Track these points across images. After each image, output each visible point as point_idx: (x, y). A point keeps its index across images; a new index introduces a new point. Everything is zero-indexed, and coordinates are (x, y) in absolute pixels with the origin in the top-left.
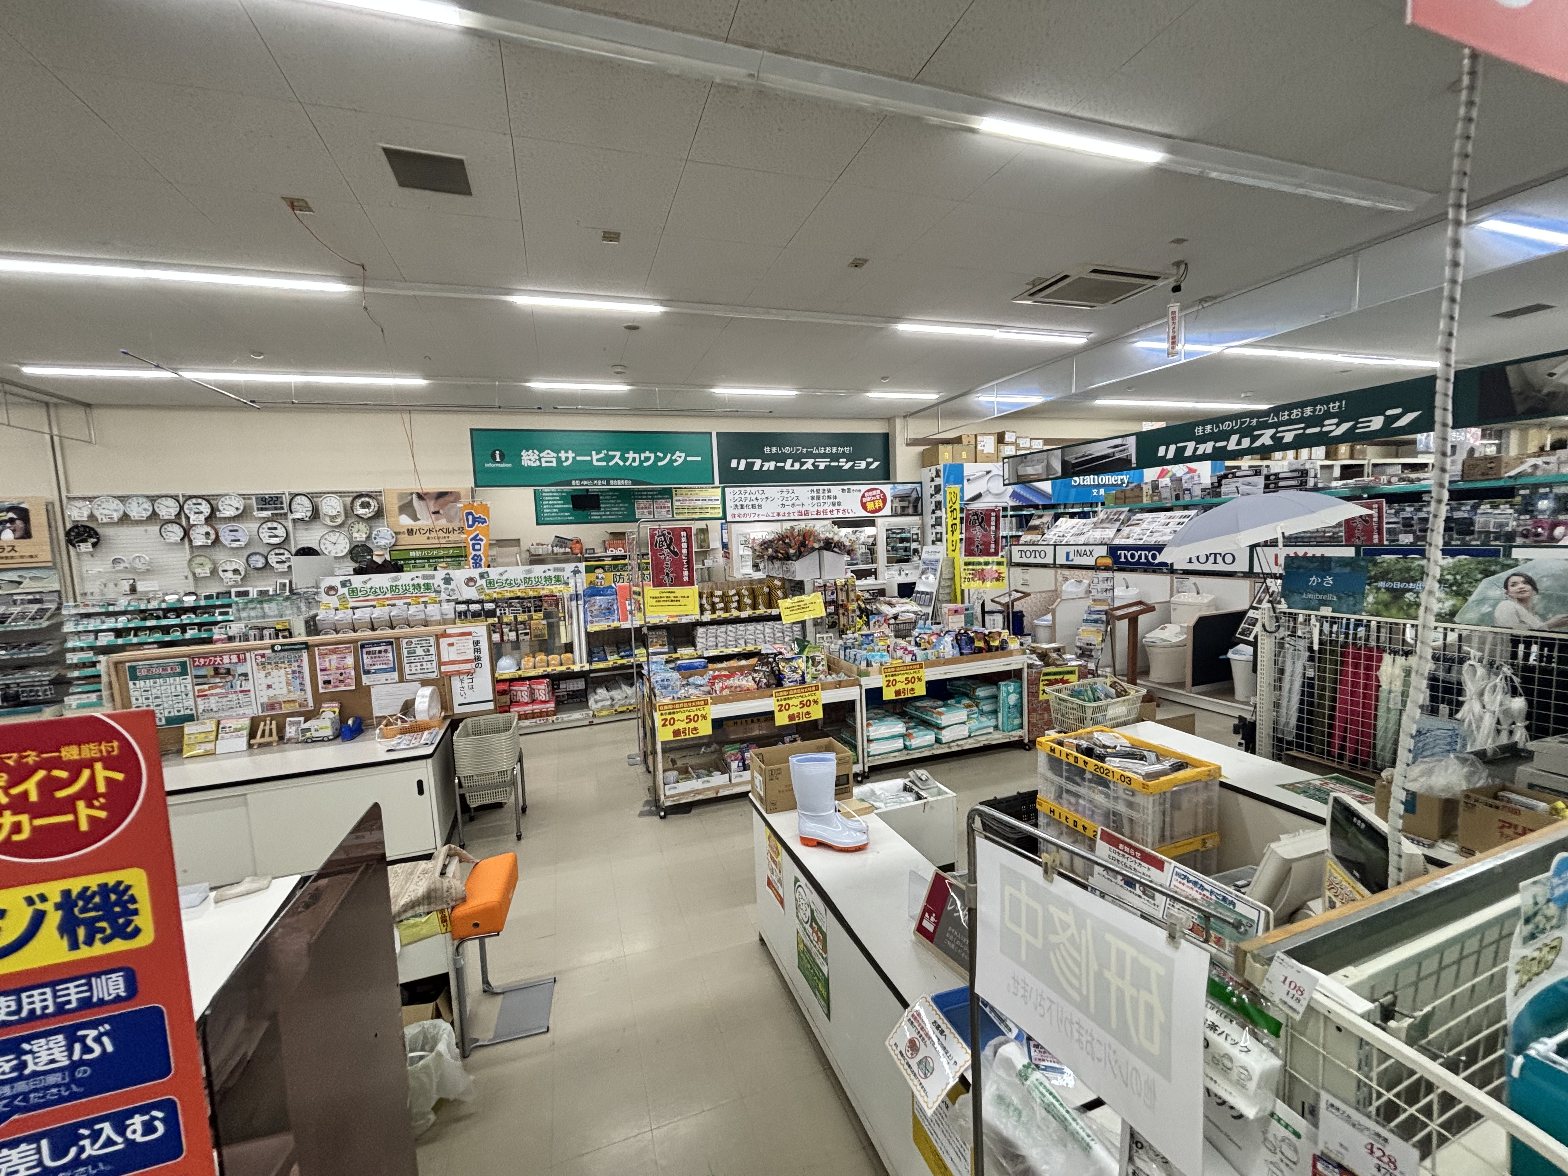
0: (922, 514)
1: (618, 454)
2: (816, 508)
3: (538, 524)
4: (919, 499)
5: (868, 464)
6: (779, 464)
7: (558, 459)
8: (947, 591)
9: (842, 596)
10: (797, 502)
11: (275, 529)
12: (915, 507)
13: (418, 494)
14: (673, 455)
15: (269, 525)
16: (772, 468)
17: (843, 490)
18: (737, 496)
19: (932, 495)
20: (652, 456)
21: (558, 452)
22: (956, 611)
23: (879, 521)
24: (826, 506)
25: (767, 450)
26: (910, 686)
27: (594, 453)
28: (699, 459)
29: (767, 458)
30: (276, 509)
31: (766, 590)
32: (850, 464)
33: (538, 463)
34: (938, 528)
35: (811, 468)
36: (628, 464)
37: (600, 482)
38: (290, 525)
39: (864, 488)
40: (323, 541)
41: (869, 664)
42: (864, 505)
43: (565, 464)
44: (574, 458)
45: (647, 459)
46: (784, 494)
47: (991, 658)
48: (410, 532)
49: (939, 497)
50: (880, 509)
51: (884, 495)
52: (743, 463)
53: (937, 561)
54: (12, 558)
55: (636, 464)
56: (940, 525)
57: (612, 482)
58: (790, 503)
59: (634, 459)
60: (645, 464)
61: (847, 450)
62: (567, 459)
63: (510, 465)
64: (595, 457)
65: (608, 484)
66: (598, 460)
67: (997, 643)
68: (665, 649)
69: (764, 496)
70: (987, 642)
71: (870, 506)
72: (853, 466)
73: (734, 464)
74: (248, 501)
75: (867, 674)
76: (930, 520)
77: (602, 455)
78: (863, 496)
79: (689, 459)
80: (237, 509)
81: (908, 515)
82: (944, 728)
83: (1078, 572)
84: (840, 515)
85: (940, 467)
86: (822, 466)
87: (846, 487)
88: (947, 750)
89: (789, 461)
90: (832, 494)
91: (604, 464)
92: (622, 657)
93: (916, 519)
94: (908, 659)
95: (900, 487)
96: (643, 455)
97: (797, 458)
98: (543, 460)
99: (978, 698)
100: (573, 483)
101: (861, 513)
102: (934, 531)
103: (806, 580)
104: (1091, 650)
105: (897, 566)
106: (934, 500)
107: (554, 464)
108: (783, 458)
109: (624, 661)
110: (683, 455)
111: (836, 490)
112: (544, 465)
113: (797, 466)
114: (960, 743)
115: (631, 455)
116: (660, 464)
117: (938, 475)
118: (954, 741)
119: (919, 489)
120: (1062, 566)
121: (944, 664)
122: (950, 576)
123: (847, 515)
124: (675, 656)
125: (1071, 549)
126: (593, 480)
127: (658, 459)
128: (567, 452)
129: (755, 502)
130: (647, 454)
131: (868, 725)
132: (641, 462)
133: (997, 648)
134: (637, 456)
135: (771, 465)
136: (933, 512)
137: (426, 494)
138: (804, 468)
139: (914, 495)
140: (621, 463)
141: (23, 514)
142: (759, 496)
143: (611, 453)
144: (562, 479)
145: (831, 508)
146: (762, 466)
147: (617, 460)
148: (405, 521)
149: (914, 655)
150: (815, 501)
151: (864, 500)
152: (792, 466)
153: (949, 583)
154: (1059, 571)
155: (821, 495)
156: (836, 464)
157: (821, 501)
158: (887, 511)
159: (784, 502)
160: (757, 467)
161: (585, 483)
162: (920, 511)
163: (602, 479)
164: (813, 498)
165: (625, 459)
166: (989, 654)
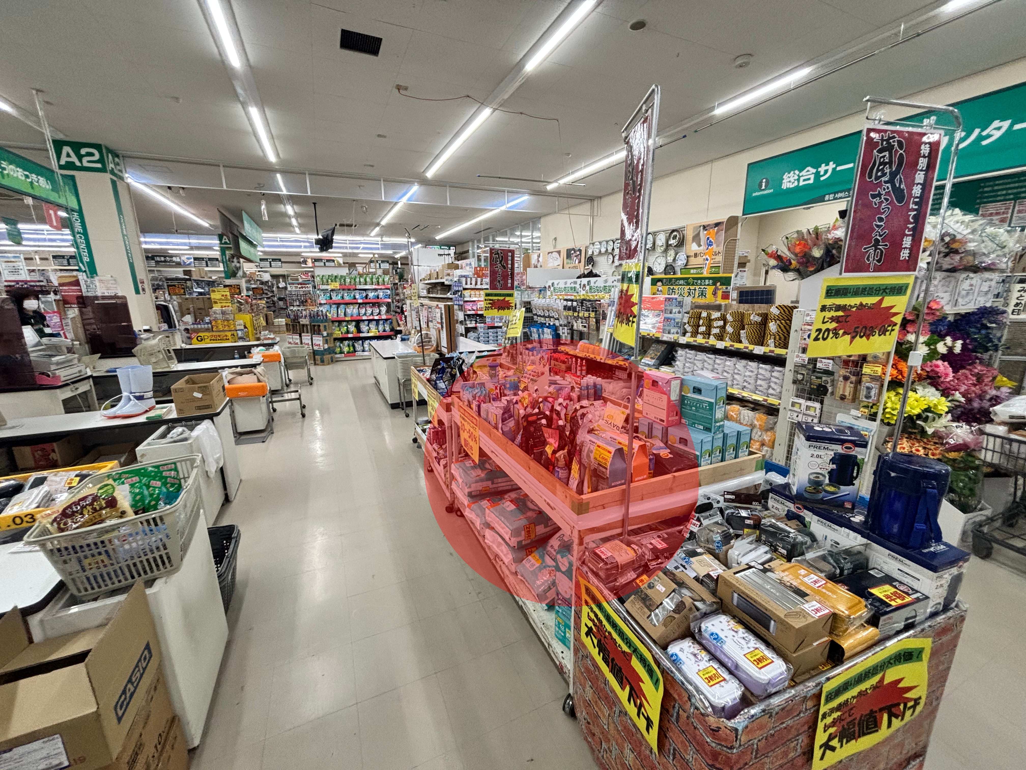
7: (817, 174)
13: (704, 226)
33: (796, 183)
44: (834, 169)
48: (696, 255)
62: (826, 172)
63: (772, 191)
98: (801, 179)
100: (827, 197)
107: (812, 181)
112: (802, 183)
128: (827, 164)
137: (708, 225)
148: (694, 247)
161: (839, 195)
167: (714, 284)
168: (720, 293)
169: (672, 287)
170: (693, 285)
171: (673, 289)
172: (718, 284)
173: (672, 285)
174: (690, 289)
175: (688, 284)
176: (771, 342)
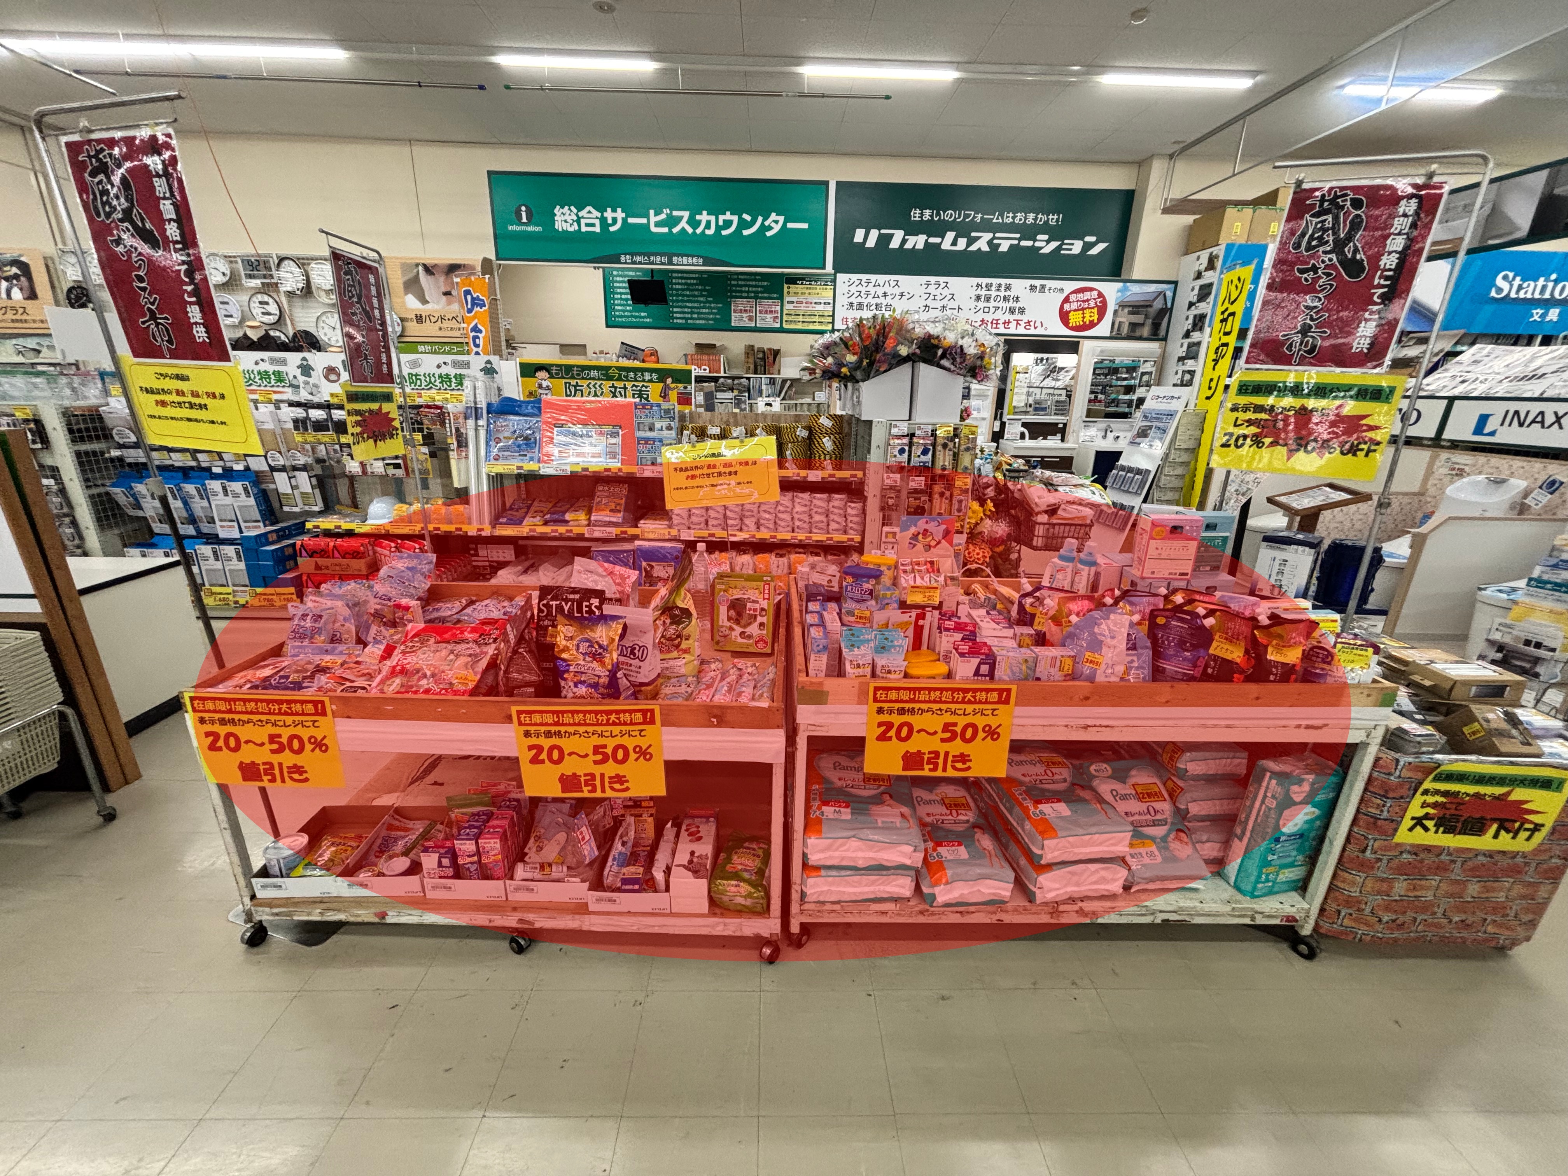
0: (1165, 339)
1: (686, 214)
2: (980, 316)
3: (608, 326)
4: (1166, 312)
5: (1088, 246)
6: (932, 240)
7: (603, 220)
8: (1179, 471)
9: (944, 459)
10: (952, 304)
11: (267, 303)
12: (1156, 326)
13: (425, 266)
14: (765, 219)
15: (260, 297)
16: (920, 246)
17: (1033, 288)
18: (853, 289)
19: (1191, 304)
20: (735, 218)
21: (602, 210)
22: (1176, 530)
23: (1086, 346)
24: (999, 315)
25: (915, 215)
26: (957, 747)
27: (652, 212)
28: (805, 226)
29: (912, 229)
30: (265, 277)
31: (805, 434)
32: (1054, 244)
33: (575, 227)
34: (1190, 362)
35: (985, 248)
36: (699, 231)
37: (658, 259)
38: (284, 300)
39: (1070, 286)
40: (321, 324)
41: (837, 669)
42: (1064, 317)
43: (612, 229)
44: (624, 220)
45: (727, 224)
46: (932, 289)
47: (1258, 701)
48: (419, 319)
49: (1203, 308)
50: (1092, 325)
51: (1104, 303)
52: (874, 234)
53: (1171, 415)
54: (26, 321)
55: (710, 232)
56: (1195, 357)
57: (675, 259)
58: (938, 304)
59: (708, 223)
60: (724, 233)
61: (1053, 219)
62: (615, 220)
63: (539, 229)
64: (653, 219)
65: (670, 263)
66: (657, 224)
67: (1293, 656)
68: (618, 518)
69: (897, 291)
70: (1256, 650)
71: (1075, 318)
72: (1059, 248)
73: (859, 235)
74: (234, 265)
75: (818, 697)
76: (1177, 347)
77: (662, 217)
78: (1067, 300)
79: (790, 225)
80: (224, 274)
81: (1140, 338)
82: (1049, 867)
83: (1496, 460)
84: (1021, 330)
85: (1220, 250)
86: (1004, 247)
87: (1038, 283)
88: (1045, 919)
89: (950, 236)
90: (1012, 293)
91: (665, 230)
92: (546, 523)
93: (1154, 347)
94: (965, 668)
95: (1135, 288)
96: (721, 218)
97: (964, 230)
98: (583, 222)
99: (1183, 774)
100: (623, 258)
101: (1057, 329)
102: (1181, 368)
103: (875, 420)
104: (1537, 660)
105: (1102, 423)
106: (1194, 311)
107: (597, 229)
108: (938, 229)
109: (547, 529)
110: (781, 219)
111: (1020, 286)
112: (584, 229)
113: (962, 244)
114: (1088, 906)
115: (704, 217)
116: (746, 232)
117: (1211, 266)
118: (1072, 900)
119: (1169, 294)
120: (1455, 445)
121: (1086, 700)
122: (1191, 445)
123: (1032, 331)
124: (632, 531)
125: (1497, 409)
126: (649, 255)
127: (743, 225)
128: (614, 211)
129: (882, 300)
130: (728, 216)
131: (812, 825)
132: (719, 228)
133: (1287, 673)
134: (713, 218)
135: (918, 241)
136: (1187, 335)
137: (435, 265)
138: (973, 248)
139: (1158, 304)
140: (690, 230)
141: (25, 269)
142: (889, 290)
143: (675, 213)
144: (609, 251)
145: (1008, 317)
146: (904, 241)
147: (683, 224)
148: (412, 302)
149: (991, 660)
150: (981, 305)
151: (1067, 307)
152: (954, 243)
153: (1185, 457)
154: (1444, 455)
155: (993, 294)
156: (1029, 243)
157: (992, 304)
158: (1104, 328)
159: (929, 302)
160: (895, 244)
161: (638, 259)
162: (1162, 333)
163: (661, 255)
164: (978, 298)
165: (694, 223)
166: (1253, 689)
167: (662, 379)
168: (673, 395)
169: (573, 382)
170: (619, 379)
171: (577, 385)
172: (669, 381)
173: (573, 378)
174: (613, 386)
175: (610, 378)
176: (827, 463)
